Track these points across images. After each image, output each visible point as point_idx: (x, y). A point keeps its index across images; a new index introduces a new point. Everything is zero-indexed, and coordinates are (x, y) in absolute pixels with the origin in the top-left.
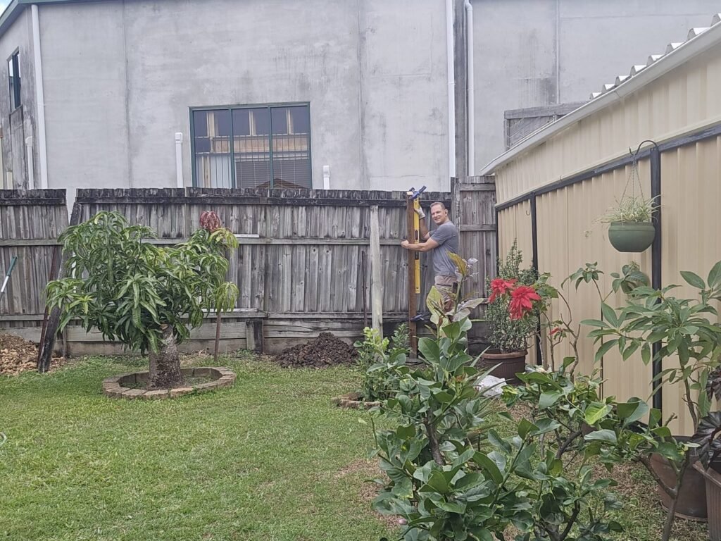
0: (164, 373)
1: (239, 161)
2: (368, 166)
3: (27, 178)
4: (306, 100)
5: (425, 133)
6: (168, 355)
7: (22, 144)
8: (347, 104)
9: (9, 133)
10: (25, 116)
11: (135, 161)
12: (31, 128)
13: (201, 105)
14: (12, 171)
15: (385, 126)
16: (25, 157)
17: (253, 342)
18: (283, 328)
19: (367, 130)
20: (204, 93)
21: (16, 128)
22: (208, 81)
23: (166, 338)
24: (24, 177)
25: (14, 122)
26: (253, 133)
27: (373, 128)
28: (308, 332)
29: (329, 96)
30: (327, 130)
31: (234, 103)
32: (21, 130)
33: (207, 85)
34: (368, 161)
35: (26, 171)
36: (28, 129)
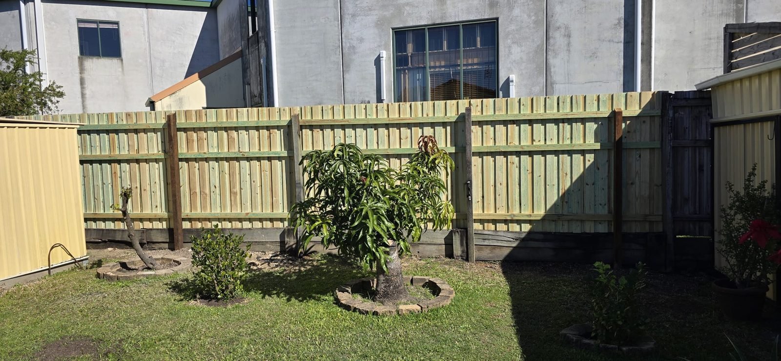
0: (389, 286)
1: (433, 73)
2: (552, 74)
3: (262, 91)
4: (495, 16)
5: (609, 41)
6: (393, 270)
7: (258, 63)
8: (533, 18)
9: (247, 53)
10: (260, 40)
11: (347, 76)
12: (265, 50)
13: (401, 26)
14: (250, 84)
15: (570, 37)
16: (260, 74)
17: (460, 249)
18: (486, 237)
19: (551, 41)
20: (405, 15)
21: (253, 50)
22: (408, 4)
23: (392, 254)
24: (259, 90)
25: (252, 45)
26: (445, 48)
27: (558, 38)
28: (510, 241)
29: (516, 12)
30: (513, 43)
31: (430, 23)
32: (257, 52)
33: (407, 8)
34: (552, 70)
35: (261, 84)
36: (263, 51)
